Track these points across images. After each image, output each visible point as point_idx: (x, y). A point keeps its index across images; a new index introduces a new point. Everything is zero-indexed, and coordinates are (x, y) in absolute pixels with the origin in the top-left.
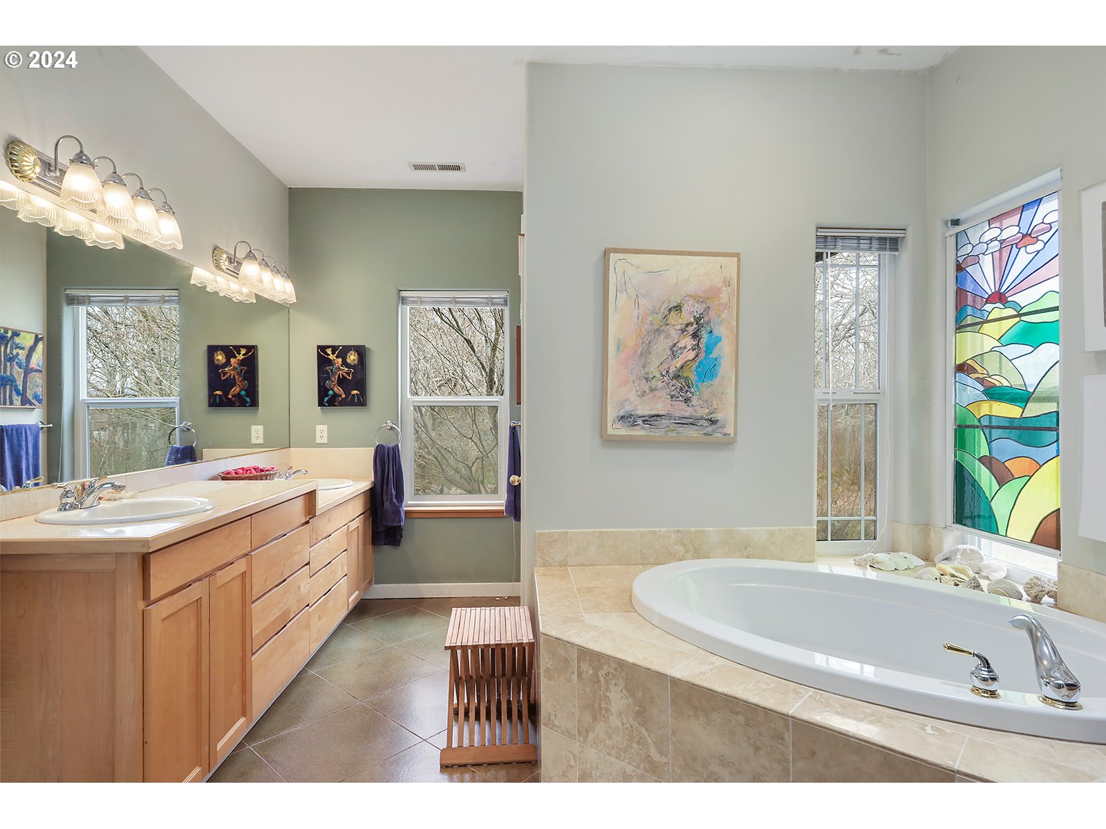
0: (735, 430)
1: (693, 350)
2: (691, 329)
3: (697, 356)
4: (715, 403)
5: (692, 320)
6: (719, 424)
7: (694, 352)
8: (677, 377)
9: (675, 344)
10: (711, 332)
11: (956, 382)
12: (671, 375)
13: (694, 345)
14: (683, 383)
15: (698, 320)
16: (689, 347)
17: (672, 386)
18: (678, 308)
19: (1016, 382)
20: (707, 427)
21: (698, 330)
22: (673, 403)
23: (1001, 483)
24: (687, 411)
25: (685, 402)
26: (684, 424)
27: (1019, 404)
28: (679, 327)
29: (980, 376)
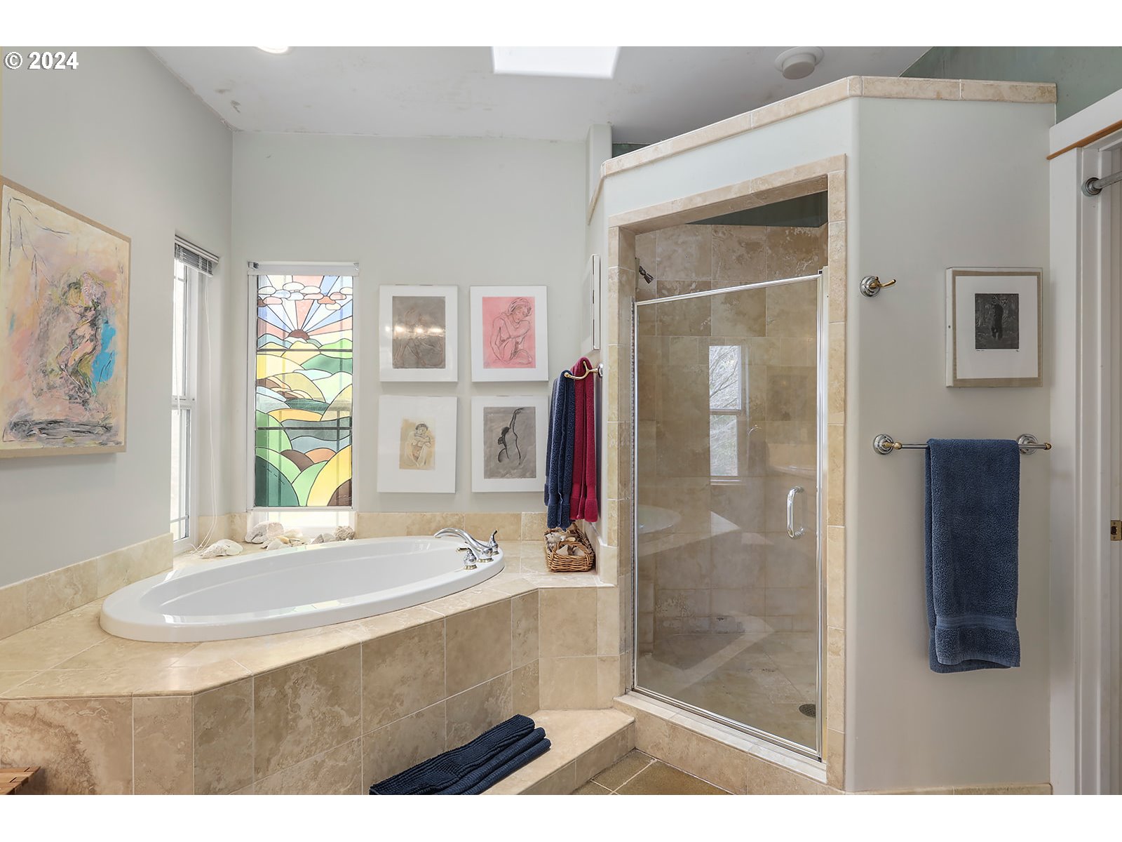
0: (125, 438)
1: (92, 341)
2: (90, 314)
3: (94, 349)
4: (109, 406)
5: (91, 304)
6: (113, 431)
7: (92, 343)
8: (75, 373)
9: (74, 331)
10: (107, 322)
11: (256, 393)
12: (70, 370)
13: (92, 335)
14: (82, 382)
15: (96, 304)
16: (87, 337)
17: (71, 384)
18: (76, 285)
19: (316, 396)
20: (102, 435)
21: (95, 318)
22: (70, 405)
23: (302, 469)
24: (85, 417)
25: (83, 405)
26: (81, 432)
27: (319, 412)
28: (78, 310)
29: (281, 390)
